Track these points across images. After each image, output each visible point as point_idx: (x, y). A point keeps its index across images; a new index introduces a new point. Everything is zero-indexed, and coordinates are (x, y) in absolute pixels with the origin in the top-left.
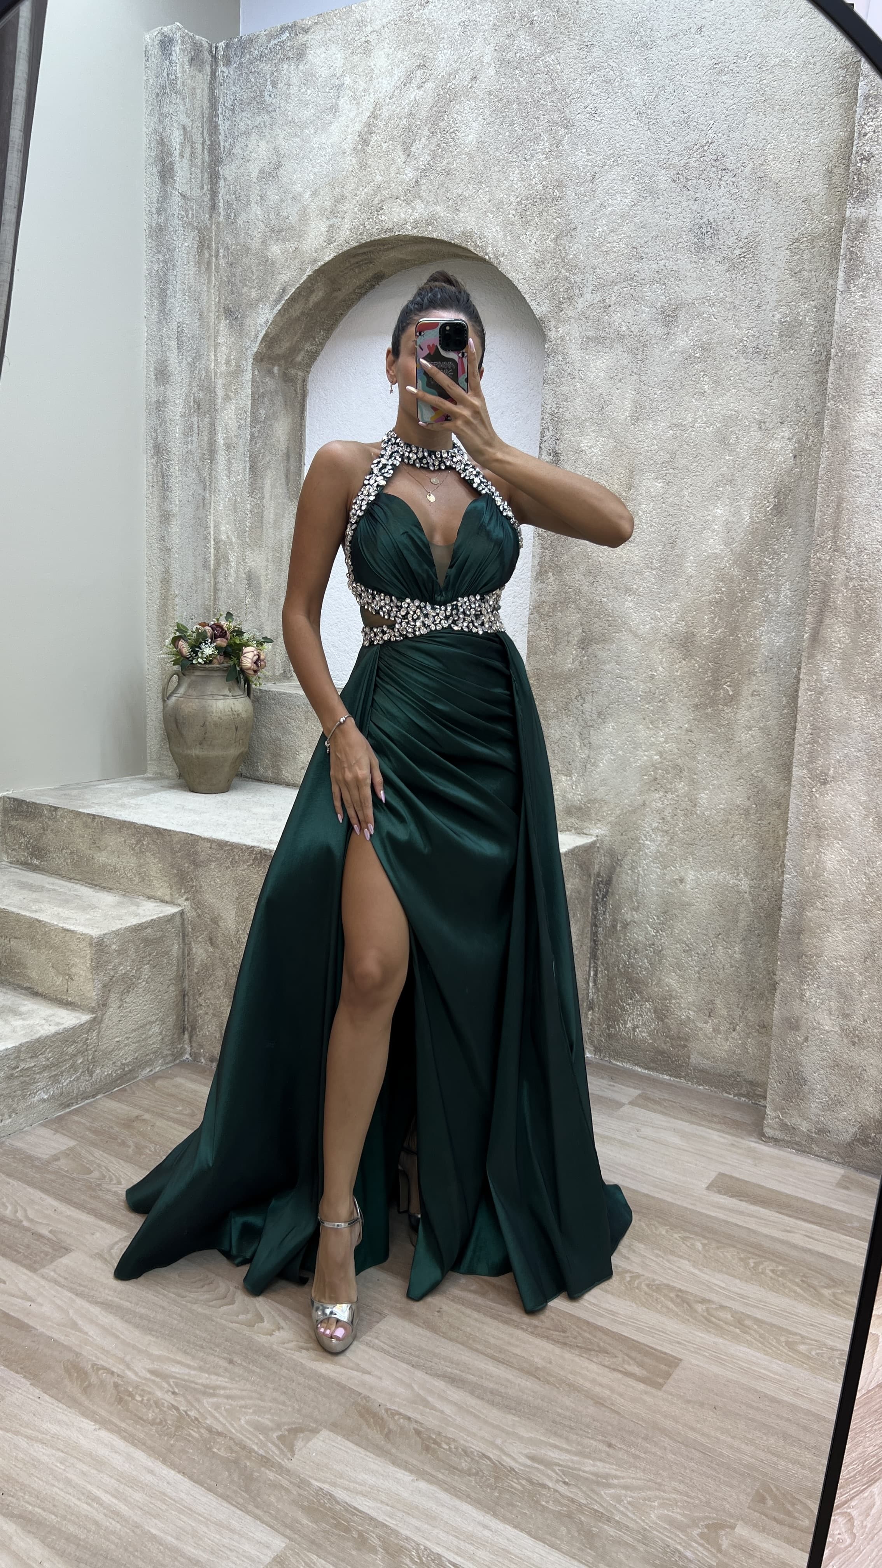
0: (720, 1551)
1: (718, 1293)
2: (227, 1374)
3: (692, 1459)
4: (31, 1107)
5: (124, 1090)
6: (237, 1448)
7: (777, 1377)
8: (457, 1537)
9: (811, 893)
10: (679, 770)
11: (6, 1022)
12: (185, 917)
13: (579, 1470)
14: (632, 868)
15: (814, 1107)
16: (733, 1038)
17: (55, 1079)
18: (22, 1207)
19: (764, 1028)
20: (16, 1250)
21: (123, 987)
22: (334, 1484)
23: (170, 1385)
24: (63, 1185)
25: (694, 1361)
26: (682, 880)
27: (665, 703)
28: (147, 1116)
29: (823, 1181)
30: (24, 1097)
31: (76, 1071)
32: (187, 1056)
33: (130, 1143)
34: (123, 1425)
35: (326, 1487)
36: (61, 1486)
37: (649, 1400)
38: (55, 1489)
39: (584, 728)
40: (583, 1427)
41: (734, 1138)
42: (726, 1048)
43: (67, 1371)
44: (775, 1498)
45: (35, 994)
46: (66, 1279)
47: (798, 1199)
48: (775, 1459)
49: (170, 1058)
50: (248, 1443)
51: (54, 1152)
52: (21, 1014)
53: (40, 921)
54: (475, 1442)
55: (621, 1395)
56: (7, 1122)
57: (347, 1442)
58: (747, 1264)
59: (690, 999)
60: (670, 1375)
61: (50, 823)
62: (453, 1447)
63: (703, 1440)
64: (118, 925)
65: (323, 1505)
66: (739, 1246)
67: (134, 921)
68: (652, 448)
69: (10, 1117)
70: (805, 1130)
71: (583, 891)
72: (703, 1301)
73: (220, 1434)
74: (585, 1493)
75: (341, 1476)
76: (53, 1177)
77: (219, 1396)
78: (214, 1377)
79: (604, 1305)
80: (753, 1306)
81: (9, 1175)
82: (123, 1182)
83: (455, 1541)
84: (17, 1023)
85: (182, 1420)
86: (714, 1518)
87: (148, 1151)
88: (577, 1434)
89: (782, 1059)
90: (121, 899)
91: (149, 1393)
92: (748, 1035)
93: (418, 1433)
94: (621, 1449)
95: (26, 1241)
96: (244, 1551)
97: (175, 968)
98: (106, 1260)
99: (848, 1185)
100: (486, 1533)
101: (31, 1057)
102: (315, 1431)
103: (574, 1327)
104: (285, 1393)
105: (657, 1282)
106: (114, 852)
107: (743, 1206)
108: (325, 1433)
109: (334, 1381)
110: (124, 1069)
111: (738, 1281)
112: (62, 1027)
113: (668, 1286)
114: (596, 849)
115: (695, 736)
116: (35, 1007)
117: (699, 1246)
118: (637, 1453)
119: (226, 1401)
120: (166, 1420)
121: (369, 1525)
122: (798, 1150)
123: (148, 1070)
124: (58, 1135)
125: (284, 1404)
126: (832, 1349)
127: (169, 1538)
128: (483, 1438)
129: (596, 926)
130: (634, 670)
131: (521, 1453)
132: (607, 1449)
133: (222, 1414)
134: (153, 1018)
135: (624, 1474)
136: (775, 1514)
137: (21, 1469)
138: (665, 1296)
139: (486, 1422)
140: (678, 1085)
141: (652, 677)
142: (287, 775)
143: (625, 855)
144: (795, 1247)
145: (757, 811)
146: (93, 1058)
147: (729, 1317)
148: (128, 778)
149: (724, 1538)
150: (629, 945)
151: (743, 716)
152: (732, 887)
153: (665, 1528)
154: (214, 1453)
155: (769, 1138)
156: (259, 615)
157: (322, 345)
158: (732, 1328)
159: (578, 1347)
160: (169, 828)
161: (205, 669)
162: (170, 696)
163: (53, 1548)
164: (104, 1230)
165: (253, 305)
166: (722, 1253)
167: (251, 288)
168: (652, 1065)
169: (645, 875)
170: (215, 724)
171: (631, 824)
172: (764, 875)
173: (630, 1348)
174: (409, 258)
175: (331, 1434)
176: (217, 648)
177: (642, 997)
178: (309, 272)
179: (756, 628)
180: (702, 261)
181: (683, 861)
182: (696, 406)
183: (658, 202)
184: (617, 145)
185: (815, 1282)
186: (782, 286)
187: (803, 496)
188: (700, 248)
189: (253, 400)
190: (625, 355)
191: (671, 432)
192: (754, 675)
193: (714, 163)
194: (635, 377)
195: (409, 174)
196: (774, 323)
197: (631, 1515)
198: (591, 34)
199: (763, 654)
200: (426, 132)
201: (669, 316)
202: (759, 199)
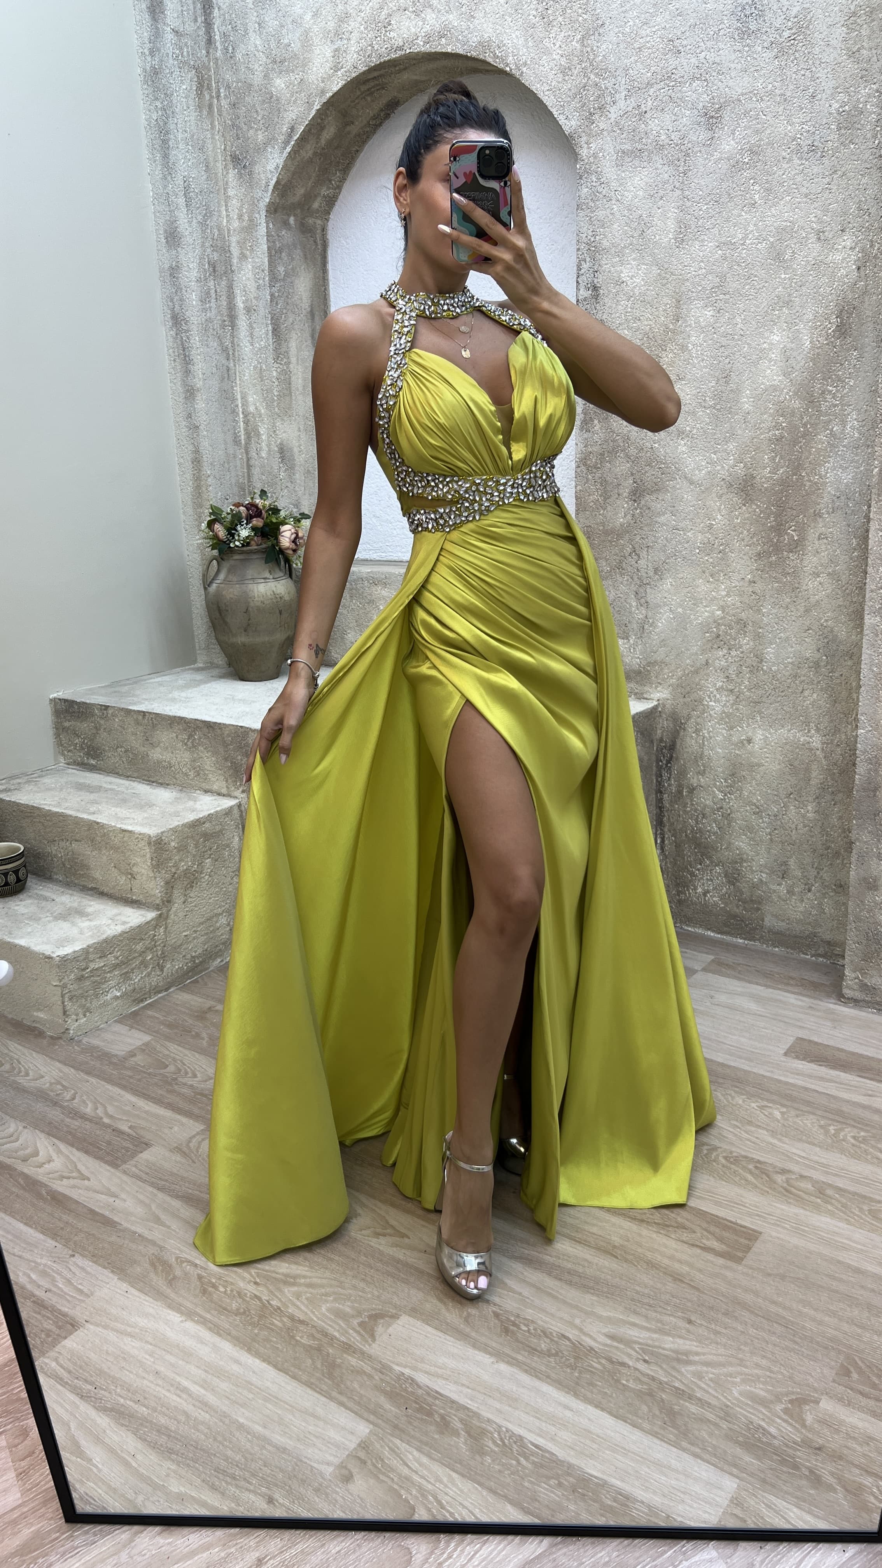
0: (804, 1425)
1: (797, 1162)
2: (307, 1264)
3: (774, 1333)
4: (106, 1004)
5: (196, 981)
6: (318, 1336)
7: (859, 1247)
8: (538, 1419)
10: (743, 625)
11: (74, 924)
13: (660, 1347)
14: (697, 731)
16: (808, 899)
17: (126, 977)
18: (101, 1104)
19: (841, 887)
20: (98, 1147)
21: (185, 883)
22: (414, 1369)
25: (774, 1234)
26: (749, 741)
27: (725, 553)
30: (97, 996)
31: (146, 967)
33: (204, 1035)
34: (208, 1316)
35: (407, 1371)
36: (152, 1379)
37: (729, 1274)
38: (145, 1382)
39: (640, 586)
40: (662, 1304)
41: (812, 1000)
42: (801, 909)
43: (153, 1265)
44: (861, 1372)
45: (101, 894)
46: (147, 1174)
47: (879, 1061)
48: (859, 1331)
50: (331, 1330)
51: (130, 1048)
52: (87, 915)
53: (98, 823)
54: (554, 1323)
55: (700, 1271)
56: (82, 1021)
57: (426, 1326)
58: (827, 1132)
59: (762, 862)
60: (750, 1248)
61: (102, 722)
62: (532, 1328)
63: (784, 1313)
64: (176, 822)
65: (406, 1390)
66: (819, 1113)
67: (191, 817)
68: (700, 272)
69: (85, 1016)
71: (646, 758)
72: (784, 1171)
73: (302, 1322)
74: (665, 1371)
75: (422, 1360)
76: (129, 1073)
77: (300, 1285)
78: (294, 1266)
80: (836, 1175)
81: (88, 1073)
82: (198, 1074)
83: (537, 1423)
84: (84, 924)
85: (266, 1311)
86: (798, 1394)
88: (656, 1311)
89: (860, 920)
90: (178, 795)
91: (232, 1283)
92: (824, 895)
93: (497, 1315)
94: (702, 1325)
95: (107, 1138)
96: (329, 1437)
98: (184, 1153)
100: (568, 1414)
101: (101, 957)
102: (395, 1317)
104: (364, 1280)
105: (735, 1154)
106: (167, 748)
107: (823, 1071)
108: (404, 1319)
110: (194, 962)
111: (818, 1149)
112: (129, 926)
113: (746, 1157)
114: (658, 714)
115: (759, 587)
116: (102, 907)
117: (777, 1114)
118: (718, 1328)
119: (306, 1289)
120: (249, 1310)
121: (451, 1408)
122: (879, 1010)
123: (219, 960)
124: (133, 1031)
125: (363, 1291)
127: (257, 1426)
128: (561, 1318)
129: (661, 792)
130: (691, 520)
131: (599, 1332)
132: (688, 1326)
133: (302, 1302)
134: (220, 910)
135: (705, 1350)
136: (861, 1387)
137: (113, 1363)
138: (744, 1168)
139: (565, 1302)
140: (753, 947)
141: (711, 527)
143: (689, 717)
145: (827, 663)
146: (162, 953)
147: (809, 1186)
148: (178, 670)
149: (808, 1413)
150: (696, 810)
151: (811, 562)
152: (803, 745)
153: (747, 1404)
154: (297, 1341)
155: (848, 999)
156: (297, 489)
157: (339, 188)
158: (813, 1198)
159: (655, 1223)
160: (219, 721)
161: (243, 553)
162: (211, 582)
163: (146, 1440)
164: (183, 1124)
165: (261, 149)
166: (801, 1120)
167: (257, 130)
168: (725, 929)
169: (711, 738)
170: (258, 609)
171: (694, 686)
172: (837, 730)
173: (708, 1223)
174: (423, 78)
175: (411, 1319)
176: (253, 529)
177: (712, 862)
178: (317, 107)
179: (820, 465)
180: (747, 48)
181: (751, 721)
182: (746, 219)
186: (839, 70)
187: (869, 313)
188: (745, 33)
189: (270, 256)
190: (666, 167)
191: (720, 252)
192: (821, 517)
194: (678, 192)
196: (831, 114)
197: (712, 1392)
199: (829, 493)
201: (712, 117)
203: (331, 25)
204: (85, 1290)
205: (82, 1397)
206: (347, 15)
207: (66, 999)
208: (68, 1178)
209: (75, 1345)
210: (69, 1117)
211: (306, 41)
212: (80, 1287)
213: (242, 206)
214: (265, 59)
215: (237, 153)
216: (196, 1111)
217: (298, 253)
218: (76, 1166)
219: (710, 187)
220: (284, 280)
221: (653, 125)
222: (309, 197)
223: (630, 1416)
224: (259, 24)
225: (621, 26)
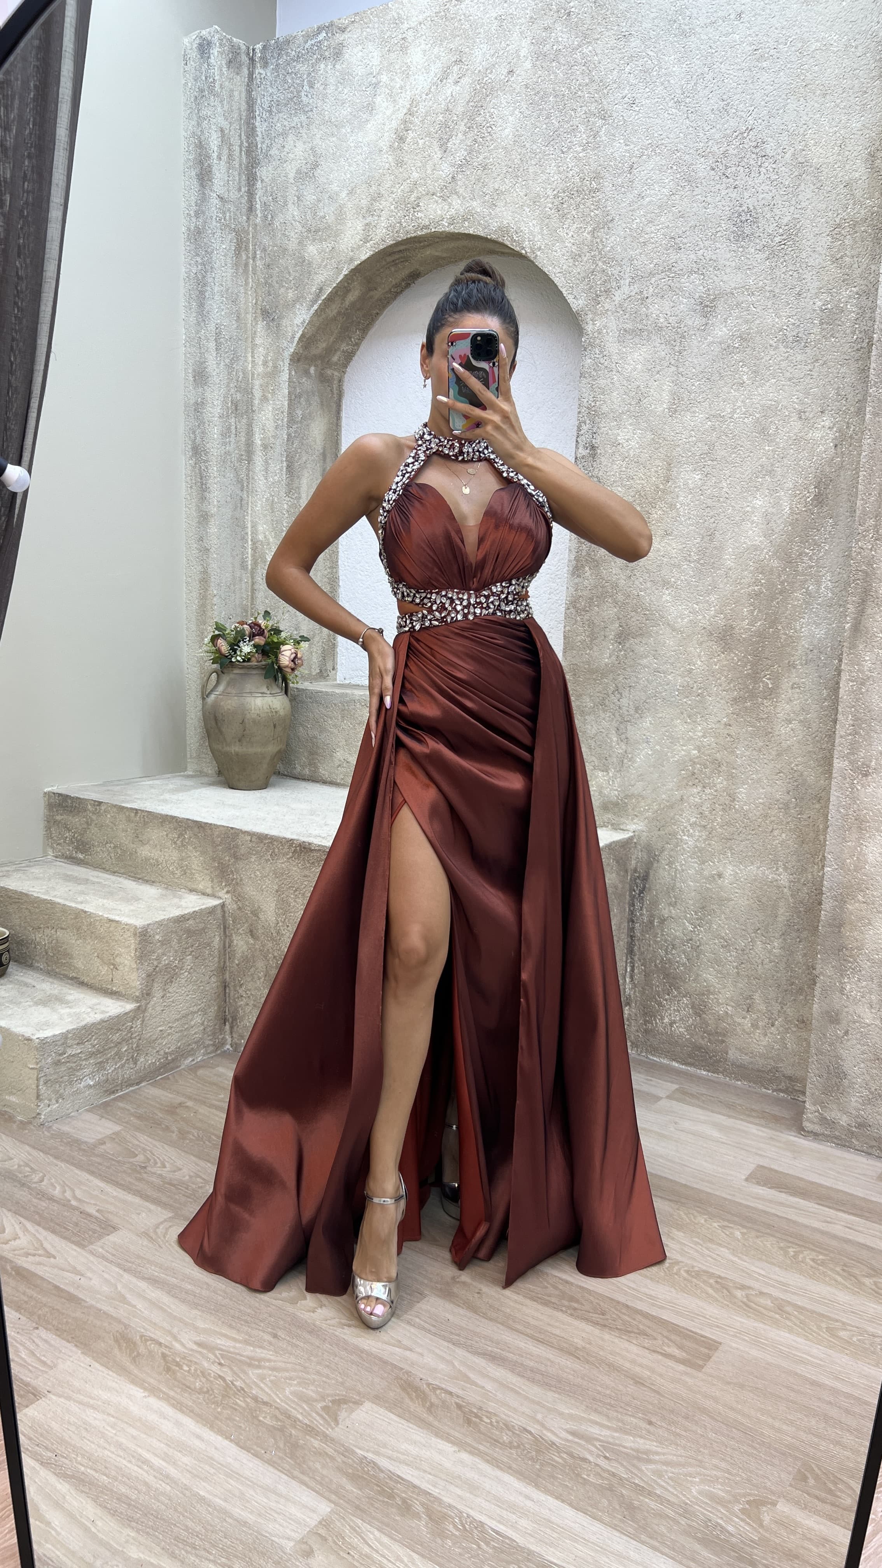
0: (761, 1526)
1: (757, 1280)
2: (272, 1348)
3: (733, 1438)
4: (78, 1092)
5: (167, 1078)
6: (282, 1417)
7: (817, 1361)
8: (499, 1507)
9: (852, 886)
10: (717, 764)
11: (54, 1010)
12: (226, 909)
13: (620, 1445)
14: (670, 864)
15: (854, 1101)
16: (771, 1034)
17: (101, 1066)
18: (69, 1187)
19: (804, 1023)
20: (65, 1228)
21: (166, 977)
22: (377, 1453)
23: (216, 1356)
24: (109, 1168)
25: (734, 1345)
26: (720, 875)
27: (703, 697)
28: (190, 1103)
29: (864, 1175)
30: (71, 1083)
31: (120, 1058)
32: (228, 1046)
33: (174, 1128)
34: (172, 1393)
35: (370, 1456)
36: (113, 1449)
37: (689, 1380)
38: (106, 1452)
39: (621, 723)
40: (622, 1405)
41: (774, 1132)
42: (764, 1043)
43: (116, 1341)
44: (817, 1478)
45: (81, 983)
46: (114, 1255)
47: (838, 1191)
48: (816, 1440)
49: (211, 1048)
50: (294, 1413)
51: (100, 1137)
52: (67, 1002)
53: (85, 912)
54: (516, 1417)
55: (661, 1375)
56: (54, 1107)
57: (390, 1414)
58: (786, 1253)
59: (729, 995)
60: (710, 1357)
61: (94, 817)
62: (494, 1421)
63: (743, 1420)
64: (162, 916)
65: (367, 1473)
66: (778, 1235)
67: (177, 913)
68: (691, 439)
69: (57, 1102)
70: (844, 1124)
71: (620, 886)
72: (743, 1287)
73: (265, 1403)
74: (626, 1468)
75: (385, 1446)
76: (98, 1160)
77: (264, 1368)
78: (259, 1350)
79: (643, 1290)
80: (792, 1293)
81: (56, 1158)
82: (167, 1165)
83: (498, 1510)
84: (64, 1011)
85: (228, 1389)
86: (756, 1495)
87: (191, 1136)
88: (617, 1412)
89: (822, 1053)
90: (164, 892)
91: (196, 1363)
92: (787, 1030)
93: (459, 1407)
94: (662, 1427)
95: (74, 1219)
96: (291, 1514)
97: (216, 959)
98: (152, 1237)
100: (529, 1503)
101: (78, 1044)
102: (358, 1403)
103: (613, 1310)
104: (328, 1366)
105: (696, 1269)
106: (156, 846)
107: (783, 1197)
108: (368, 1405)
109: (376, 1357)
110: (167, 1058)
111: (777, 1269)
112: (108, 1015)
113: (707, 1272)
114: (633, 845)
115: (734, 730)
116: (82, 996)
117: (738, 1234)
118: (678, 1431)
119: (271, 1373)
120: (212, 1390)
121: (413, 1492)
122: (837, 1144)
123: (191, 1059)
124: (103, 1119)
125: (327, 1377)
126: (874, 1336)
127: (218, 1500)
128: (524, 1413)
129: (633, 921)
130: (672, 664)
131: (562, 1428)
132: (648, 1426)
133: (267, 1385)
134: (195, 1009)
135: (665, 1451)
136: (817, 1493)
137: (74, 1432)
138: (704, 1282)
139: (527, 1398)
140: (716, 1080)
141: (690, 671)
142: (323, 772)
143: (663, 850)
144: (835, 1237)
145: (796, 805)
146: (138, 1046)
147: (769, 1303)
148: (169, 775)
149: (766, 1514)
150: (666, 941)
151: (784, 708)
152: (771, 882)
153: (707, 1503)
154: (260, 1421)
155: (808, 1132)
157: (358, 345)
158: (772, 1314)
159: (617, 1329)
160: (210, 822)
161: (243, 667)
162: (210, 693)
163: (106, 1507)
164: (150, 1211)
165: (290, 306)
166: (762, 1242)
167: (287, 289)
168: (690, 1060)
169: (683, 870)
170: (254, 721)
171: (669, 820)
172: (804, 870)
173: (669, 1331)
174: (445, 255)
175: (374, 1406)
176: (255, 646)
177: (680, 993)
178: (345, 272)
179: (796, 621)
180: (741, 249)
181: (722, 856)
182: (734, 396)
183: (697, 191)
184: (656, 135)
185: (856, 1271)
186: (823, 273)
187: (843, 486)
188: (740, 236)
189: (290, 400)
190: (663, 346)
191: (709, 423)
192: (794, 668)
193: (754, 150)
194: (673, 369)
195: (446, 170)
196: (815, 310)
197: (671, 1490)
198: (629, 24)
199: (803, 646)
200: (463, 128)
201: (707, 306)
202: (799, 184)
203: (364, 203)
204: (49, 1362)
205: (42, 1463)
206: (380, 195)
207: (41, 1083)
208: (34, 1255)
209: (36, 1413)
210: (35, 1198)
211: (340, 216)
212: (43, 1358)
213: (267, 354)
214: (300, 228)
215: (267, 307)
216: (164, 1199)
217: (315, 400)
218: (42, 1245)
219: (703, 366)
220: (301, 422)
221: (654, 309)
222: (330, 350)
223: (590, 1509)
224: (298, 198)
225: (629, 223)
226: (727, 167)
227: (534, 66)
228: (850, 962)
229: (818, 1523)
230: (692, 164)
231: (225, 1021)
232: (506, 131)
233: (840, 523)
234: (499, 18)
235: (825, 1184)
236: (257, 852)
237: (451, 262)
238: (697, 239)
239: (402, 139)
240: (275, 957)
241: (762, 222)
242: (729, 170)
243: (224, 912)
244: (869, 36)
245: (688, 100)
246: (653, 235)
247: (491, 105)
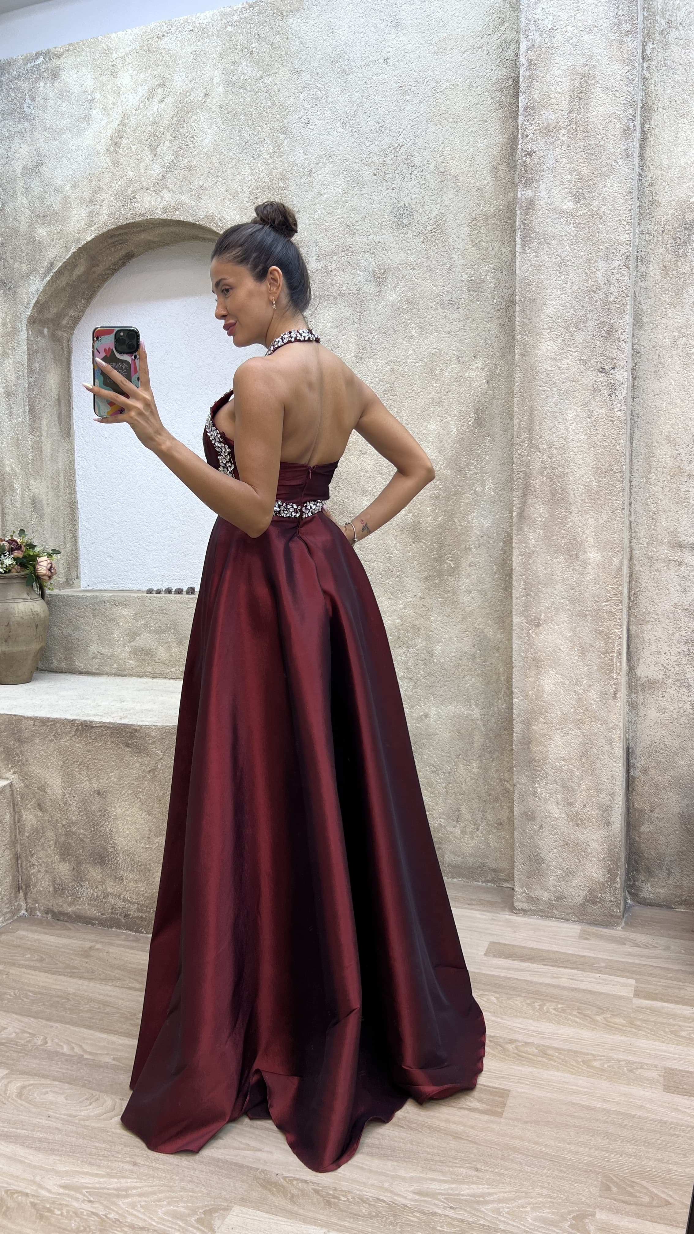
1: (519, 1033)
2: (134, 1175)
3: (544, 1167)
7: (585, 1090)
9: (535, 712)
10: (417, 629)
12: (14, 788)
13: (459, 1195)
15: (552, 880)
16: (477, 836)
23: (84, 1195)
25: (520, 1090)
26: (426, 716)
27: (402, 578)
29: (568, 937)
32: (23, 912)
37: (495, 1127)
40: (451, 1159)
41: (493, 914)
42: (473, 845)
44: (617, 1185)
47: (555, 952)
48: (606, 1154)
49: (9, 915)
54: (368, 1190)
55: (473, 1127)
57: (258, 1212)
58: (534, 1008)
59: (441, 810)
60: (505, 1104)
62: (350, 1198)
63: (547, 1150)
66: (523, 994)
68: (375, 380)
70: (546, 900)
72: (512, 1041)
73: (143, 1229)
74: (470, 1213)
77: (132, 1195)
78: (123, 1181)
80: (550, 1039)
85: (104, 1223)
86: (577, 1211)
87: (8, 996)
88: (448, 1166)
89: (524, 846)
91: (66, 1205)
92: (489, 832)
93: (317, 1192)
94: (487, 1171)
97: (8, 834)
99: (587, 937)
102: (227, 1209)
104: (190, 1181)
107: (516, 964)
108: (236, 1209)
111: (531, 1021)
115: (428, 601)
117: (493, 999)
118: (500, 1171)
119: (139, 1199)
120: (89, 1227)
122: (543, 916)
125: (193, 1191)
126: (619, 1061)
128: (372, 1185)
131: (408, 1191)
132: (476, 1173)
133: (138, 1211)
135: (496, 1190)
136: (621, 1197)
139: (371, 1171)
141: (389, 559)
142: (79, 664)
144: (564, 988)
145: (481, 655)
147: (535, 1050)
149: (590, 1225)
151: (464, 583)
152: (467, 717)
153: (542, 1227)
155: (519, 910)
156: (45, 532)
157: (83, 312)
158: (539, 1059)
161: (5, 578)
165: (24, 277)
166: (512, 1002)
167: (21, 263)
170: (18, 623)
172: (491, 705)
174: (156, 239)
175: (243, 1209)
176: (14, 559)
178: (73, 250)
179: (468, 514)
180: (402, 235)
181: (426, 700)
182: (406, 346)
183: (364, 191)
184: (328, 148)
185: (588, 1012)
186: (467, 254)
187: (496, 411)
188: (399, 226)
189: (29, 355)
190: (347, 308)
191: (388, 367)
192: (470, 550)
193: (405, 162)
194: (357, 325)
195: (156, 170)
196: (462, 281)
197: (512, 1223)
198: (300, 63)
199: (475, 533)
200: (169, 137)
201: (379, 277)
202: (442, 188)
203: (87, 195)
206: (100, 189)
211: (66, 203)
213: (6, 317)
214: (30, 214)
215: (3, 278)
217: (49, 356)
219: (380, 323)
220: (39, 374)
221: (338, 280)
222: (60, 315)
224: (26, 189)
225: (312, 214)
226: (386, 174)
227: (226, 91)
228: (538, 771)
229: (631, 1222)
230: (358, 171)
231: (19, 889)
232: (206, 141)
233: (496, 439)
234: (194, 53)
235: (544, 948)
236: (41, 735)
237: (160, 246)
238: (367, 226)
239: (117, 145)
240: (63, 826)
241: (416, 215)
242: (387, 176)
243: (12, 791)
244: (485, 80)
245: (351, 122)
246: (332, 223)
247: (192, 120)
